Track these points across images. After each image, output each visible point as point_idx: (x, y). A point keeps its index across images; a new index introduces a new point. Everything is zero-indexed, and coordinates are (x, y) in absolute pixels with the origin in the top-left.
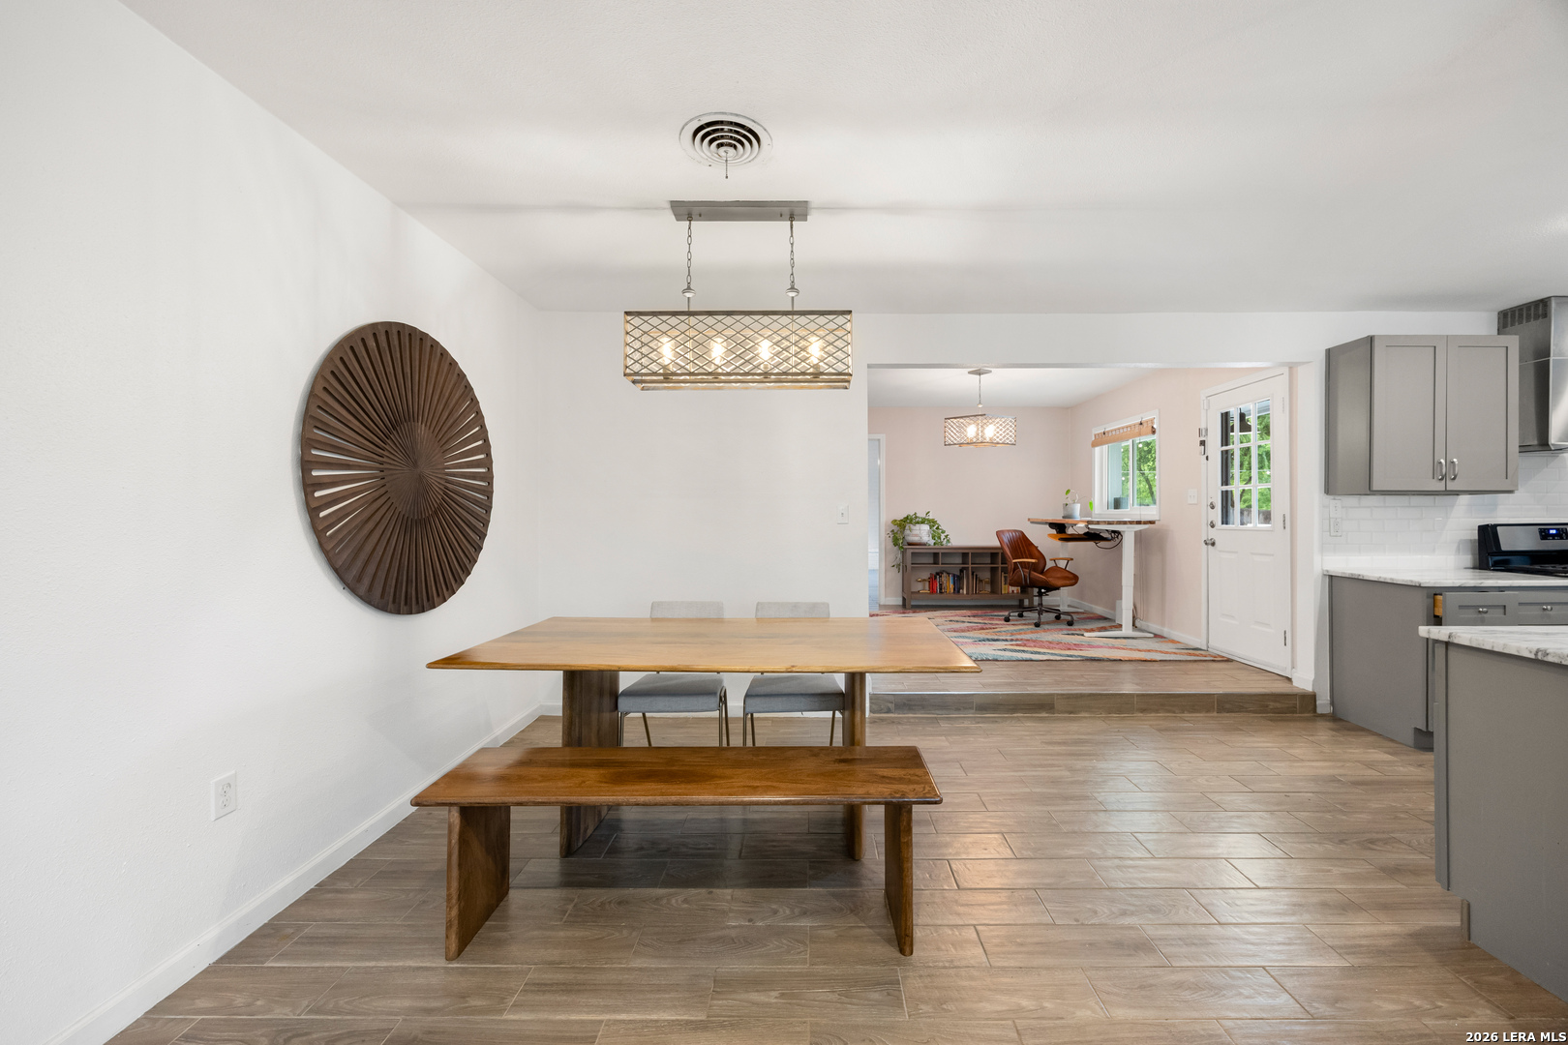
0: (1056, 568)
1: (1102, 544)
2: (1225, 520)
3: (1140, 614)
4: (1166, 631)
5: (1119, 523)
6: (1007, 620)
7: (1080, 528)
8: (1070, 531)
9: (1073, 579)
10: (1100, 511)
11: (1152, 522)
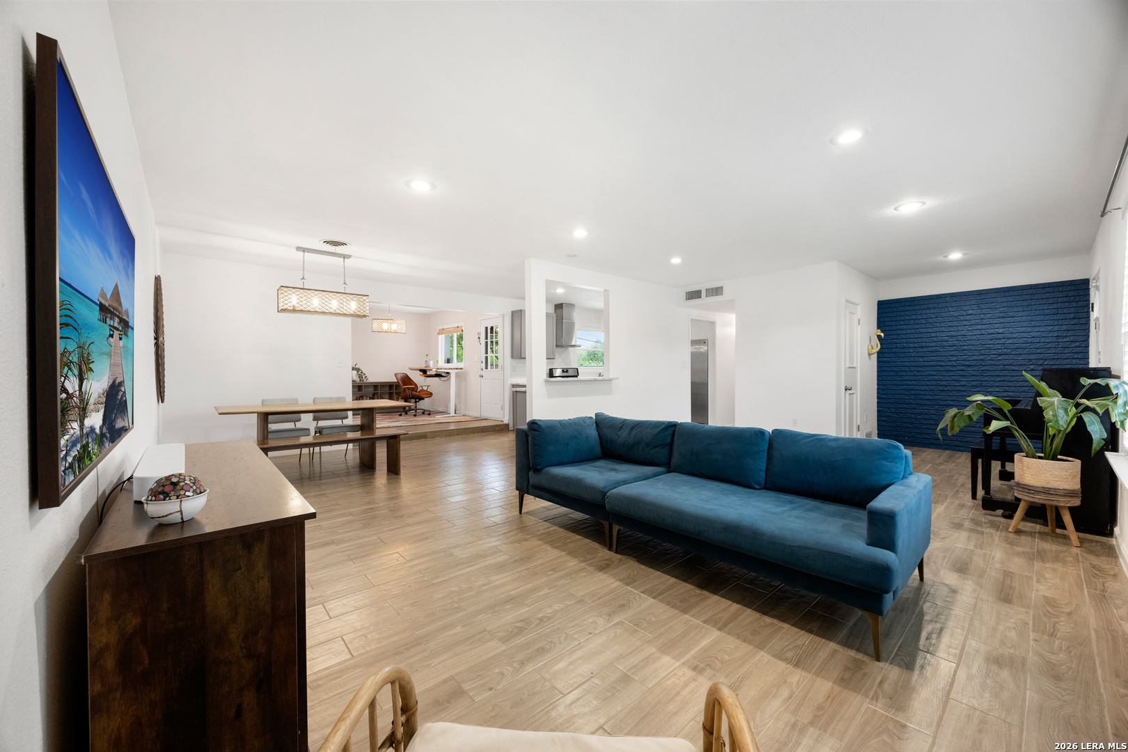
0: (423, 390)
1: (443, 379)
2: (487, 368)
3: (458, 408)
4: (467, 413)
5: (449, 369)
6: (400, 415)
7: (433, 373)
8: (428, 373)
9: (430, 394)
10: (442, 365)
11: (462, 369)
